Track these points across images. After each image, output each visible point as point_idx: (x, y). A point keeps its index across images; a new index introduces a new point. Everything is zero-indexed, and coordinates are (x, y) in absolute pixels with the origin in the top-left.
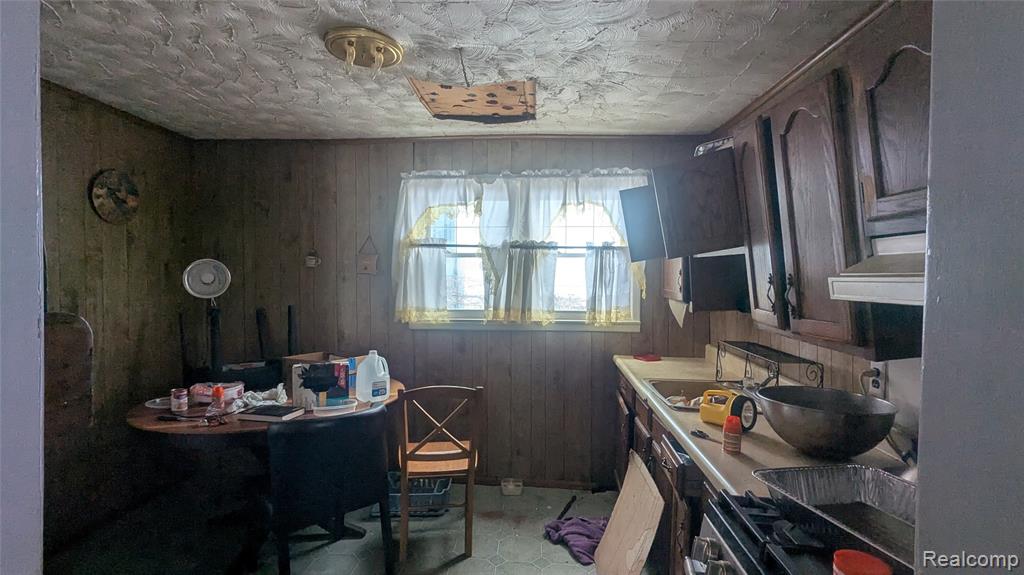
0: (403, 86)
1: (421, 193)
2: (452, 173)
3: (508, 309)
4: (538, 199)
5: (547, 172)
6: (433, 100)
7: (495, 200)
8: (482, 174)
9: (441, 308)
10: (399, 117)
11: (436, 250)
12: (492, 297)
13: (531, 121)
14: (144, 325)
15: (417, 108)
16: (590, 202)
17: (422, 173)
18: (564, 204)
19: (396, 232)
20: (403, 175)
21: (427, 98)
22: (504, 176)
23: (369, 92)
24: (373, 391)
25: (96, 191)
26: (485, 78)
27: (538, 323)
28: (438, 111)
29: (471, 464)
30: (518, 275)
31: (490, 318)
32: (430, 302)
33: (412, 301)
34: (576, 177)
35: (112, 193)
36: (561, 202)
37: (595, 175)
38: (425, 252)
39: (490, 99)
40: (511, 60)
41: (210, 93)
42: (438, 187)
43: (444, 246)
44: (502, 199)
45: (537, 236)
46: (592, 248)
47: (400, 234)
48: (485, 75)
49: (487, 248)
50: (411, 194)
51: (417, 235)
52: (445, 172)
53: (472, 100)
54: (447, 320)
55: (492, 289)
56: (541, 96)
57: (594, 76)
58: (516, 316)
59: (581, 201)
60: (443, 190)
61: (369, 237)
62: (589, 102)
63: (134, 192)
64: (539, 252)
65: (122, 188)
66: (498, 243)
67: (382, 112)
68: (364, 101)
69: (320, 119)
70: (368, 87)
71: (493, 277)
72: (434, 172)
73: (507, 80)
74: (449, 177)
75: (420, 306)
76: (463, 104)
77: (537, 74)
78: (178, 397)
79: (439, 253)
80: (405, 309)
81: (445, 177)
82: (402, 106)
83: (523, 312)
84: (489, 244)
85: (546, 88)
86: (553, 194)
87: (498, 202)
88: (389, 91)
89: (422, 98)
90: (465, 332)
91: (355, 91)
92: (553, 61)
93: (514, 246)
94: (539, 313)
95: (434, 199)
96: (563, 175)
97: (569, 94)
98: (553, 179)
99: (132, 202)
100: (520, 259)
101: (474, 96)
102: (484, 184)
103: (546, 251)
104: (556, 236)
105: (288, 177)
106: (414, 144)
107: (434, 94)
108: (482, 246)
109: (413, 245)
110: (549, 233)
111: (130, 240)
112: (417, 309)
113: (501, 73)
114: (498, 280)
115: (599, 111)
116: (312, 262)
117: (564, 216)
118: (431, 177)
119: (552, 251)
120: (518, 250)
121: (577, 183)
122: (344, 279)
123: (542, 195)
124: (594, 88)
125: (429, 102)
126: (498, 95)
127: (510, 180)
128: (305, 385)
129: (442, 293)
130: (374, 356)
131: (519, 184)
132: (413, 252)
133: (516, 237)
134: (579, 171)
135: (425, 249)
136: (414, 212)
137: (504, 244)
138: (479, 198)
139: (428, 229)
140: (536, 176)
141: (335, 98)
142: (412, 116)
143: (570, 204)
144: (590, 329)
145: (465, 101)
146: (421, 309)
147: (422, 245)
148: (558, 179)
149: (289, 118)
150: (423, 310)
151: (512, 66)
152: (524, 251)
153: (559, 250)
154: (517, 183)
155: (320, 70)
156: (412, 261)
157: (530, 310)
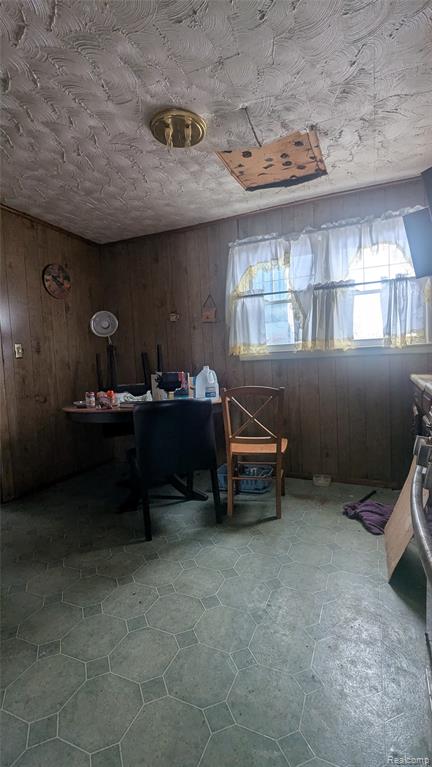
0: (216, 162)
1: (244, 256)
2: (266, 237)
3: (314, 340)
4: (337, 248)
5: (344, 222)
6: (241, 173)
7: (300, 255)
8: (289, 233)
9: (262, 342)
10: (221, 196)
11: (256, 299)
12: (301, 330)
13: (323, 177)
14: (78, 363)
15: (232, 184)
16: (385, 242)
17: (243, 241)
18: (360, 247)
19: (227, 288)
20: (230, 244)
21: (237, 171)
22: (307, 232)
23: (193, 174)
24: (206, 394)
25: (47, 277)
26: (272, 134)
27: (340, 350)
28: (248, 183)
29: (279, 448)
30: (321, 311)
31: (300, 349)
32: (254, 340)
33: (240, 340)
34: (369, 222)
35: (54, 278)
36: (357, 245)
37: (386, 218)
38: (248, 301)
39: (284, 160)
40: (288, 109)
41: (98, 200)
42: (256, 249)
43: (262, 295)
44: (306, 254)
45: (337, 276)
46: (386, 281)
47: (230, 290)
48: (272, 130)
49: (295, 292)
50: (236, 258)
51: (243, 288)
52: (260, 237)
53: (271, 165)
54: (267, 352)
55: (301, 324)
56: (324, 143)
57: (367, 109)
58: (320, 346)
59: (375, 241)
60: (259, 251)
61: (210, 296)
62: (370, 142)
63: (67, 278)
64: (339, 290)
65: (61, 275)
66: (304, 288)
67: (208, 194)
68: (193, 186)
69: (168, 208)
70: (192, 170)
71: (301, 315)
72: (253, 238)
73: (290, 132)
74: (265, 240)
75: (246, 341)
76: (265, 171)
77: (316, 120)
78: (89, 397)
79: (259, 302)
80: (235, 345)
81: (261, 241)
82: (220, 184)
83: (326, 340)
84: (296, 289)
85: (326, 134)
86: (350, 241)
87: (303, 257)
88: (207, 170)
89: (232, 172)
90: (281, 361)
91: (184, 176)
92: (326, 101)
93: (317, 288)
94: (340, 342)
95: (253, 260)
96: (358, 223)
97: (349, 137)
98: (348, 227)
99: (67, 285)
100: (322, 297)
101: (271, 160)
102: (292, 242)
103: (344, 289)
104: (355, 276)
105: (157, 260)
106: (238, 221)
107: (240, 166)
108: (291, 291)
109: (239, 297)
110: (348, 273)
111: (67, 308)
112: (244, 345)
113: (284, 125)
114: (305, 317)
115: (382, 151)
116: (173, 318)
117: (360, 258)
118: (250, 242)
119: (351, 289)
120: (321, 291)
121: (371, 227)
122: (194, 328)
123: (340, 244)
124: (369, 123)
125: (239, 176)
126: (288, 153)
127: (312, 235)
128: (160, 386)
129: (262, 331)
130: (206, 369)
131: (320, 238)
132: (240, 302)
133: (318, 280)
134: (372, 217)
135: (249, 299)
136: (239, 273)
137: (309, 287)
138: (287, 252)
139: (251, 282)
140: (335, 227)
141: (174, 187)
142: (231, 193)
143: (365, 247)
144: (387, 352)
145: (266, 168)
146: (247, 345)
147: (247, 296)
148: (354, 227)
149: (150, 213)
150: (249, 345)
151: (291, 116)
152: (326, 291)
153: (357, 287)
154: (319, 237)
155: (156, 161)
156: (239, 309)
157: (332, 338)
